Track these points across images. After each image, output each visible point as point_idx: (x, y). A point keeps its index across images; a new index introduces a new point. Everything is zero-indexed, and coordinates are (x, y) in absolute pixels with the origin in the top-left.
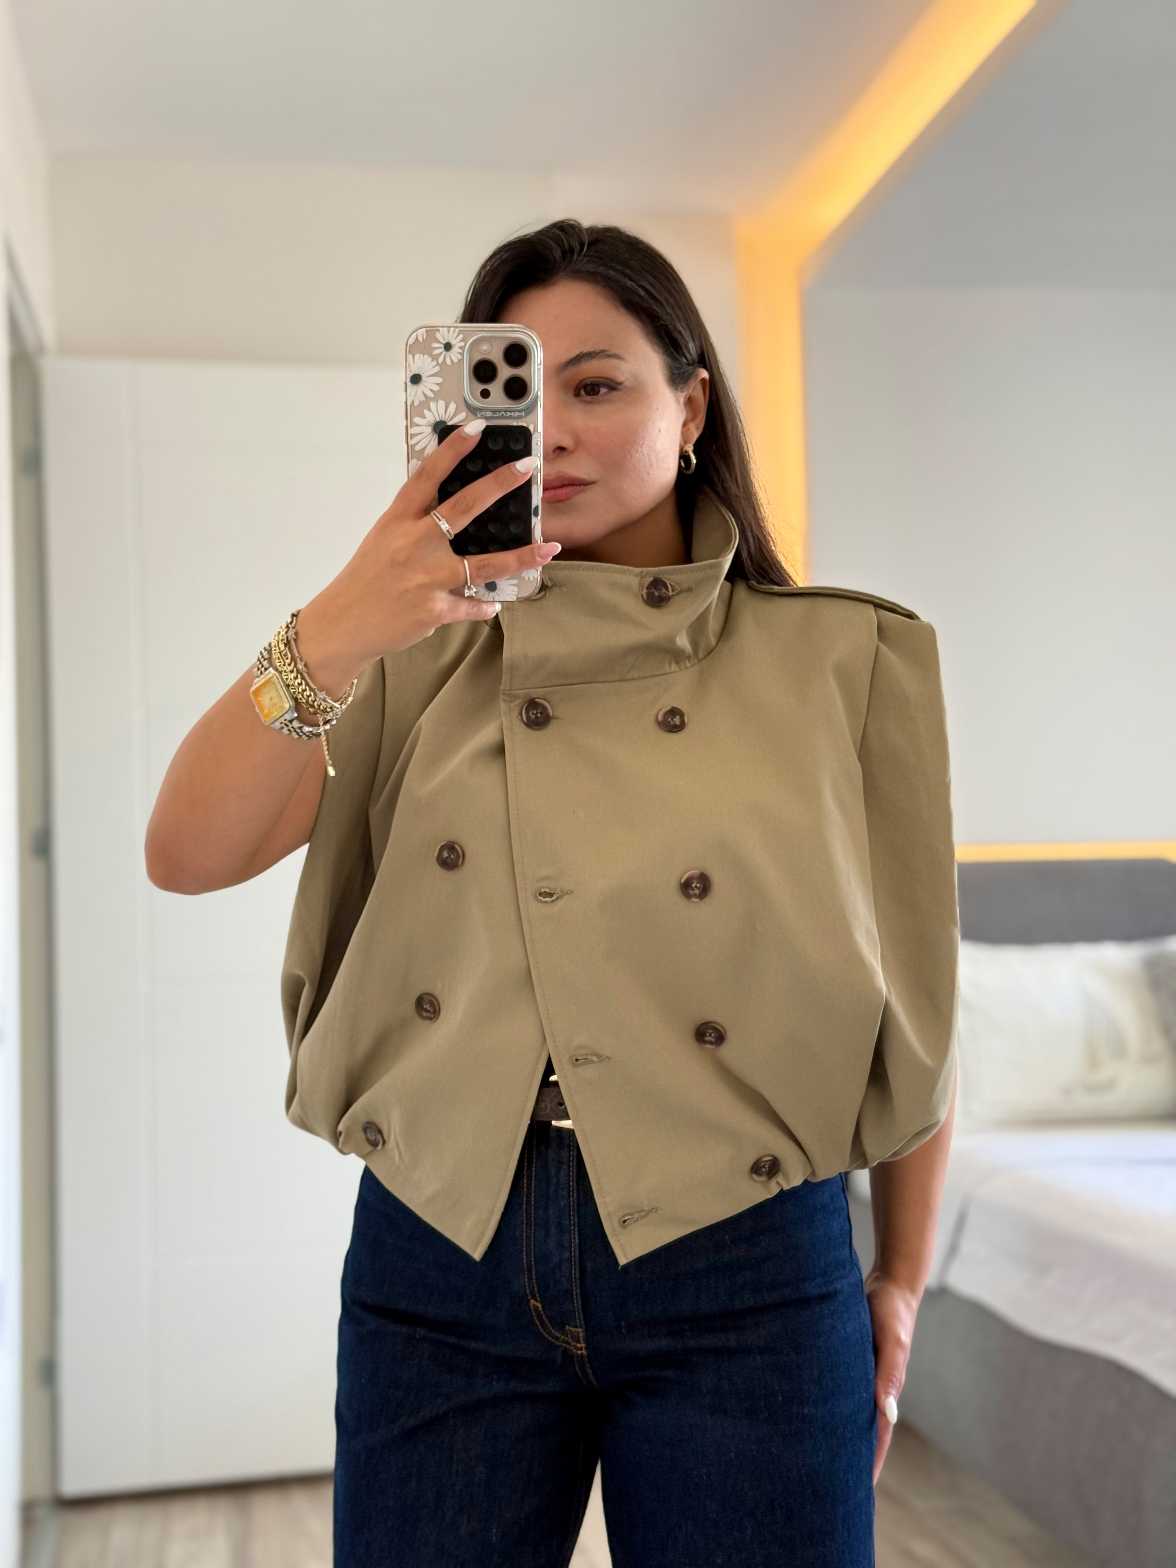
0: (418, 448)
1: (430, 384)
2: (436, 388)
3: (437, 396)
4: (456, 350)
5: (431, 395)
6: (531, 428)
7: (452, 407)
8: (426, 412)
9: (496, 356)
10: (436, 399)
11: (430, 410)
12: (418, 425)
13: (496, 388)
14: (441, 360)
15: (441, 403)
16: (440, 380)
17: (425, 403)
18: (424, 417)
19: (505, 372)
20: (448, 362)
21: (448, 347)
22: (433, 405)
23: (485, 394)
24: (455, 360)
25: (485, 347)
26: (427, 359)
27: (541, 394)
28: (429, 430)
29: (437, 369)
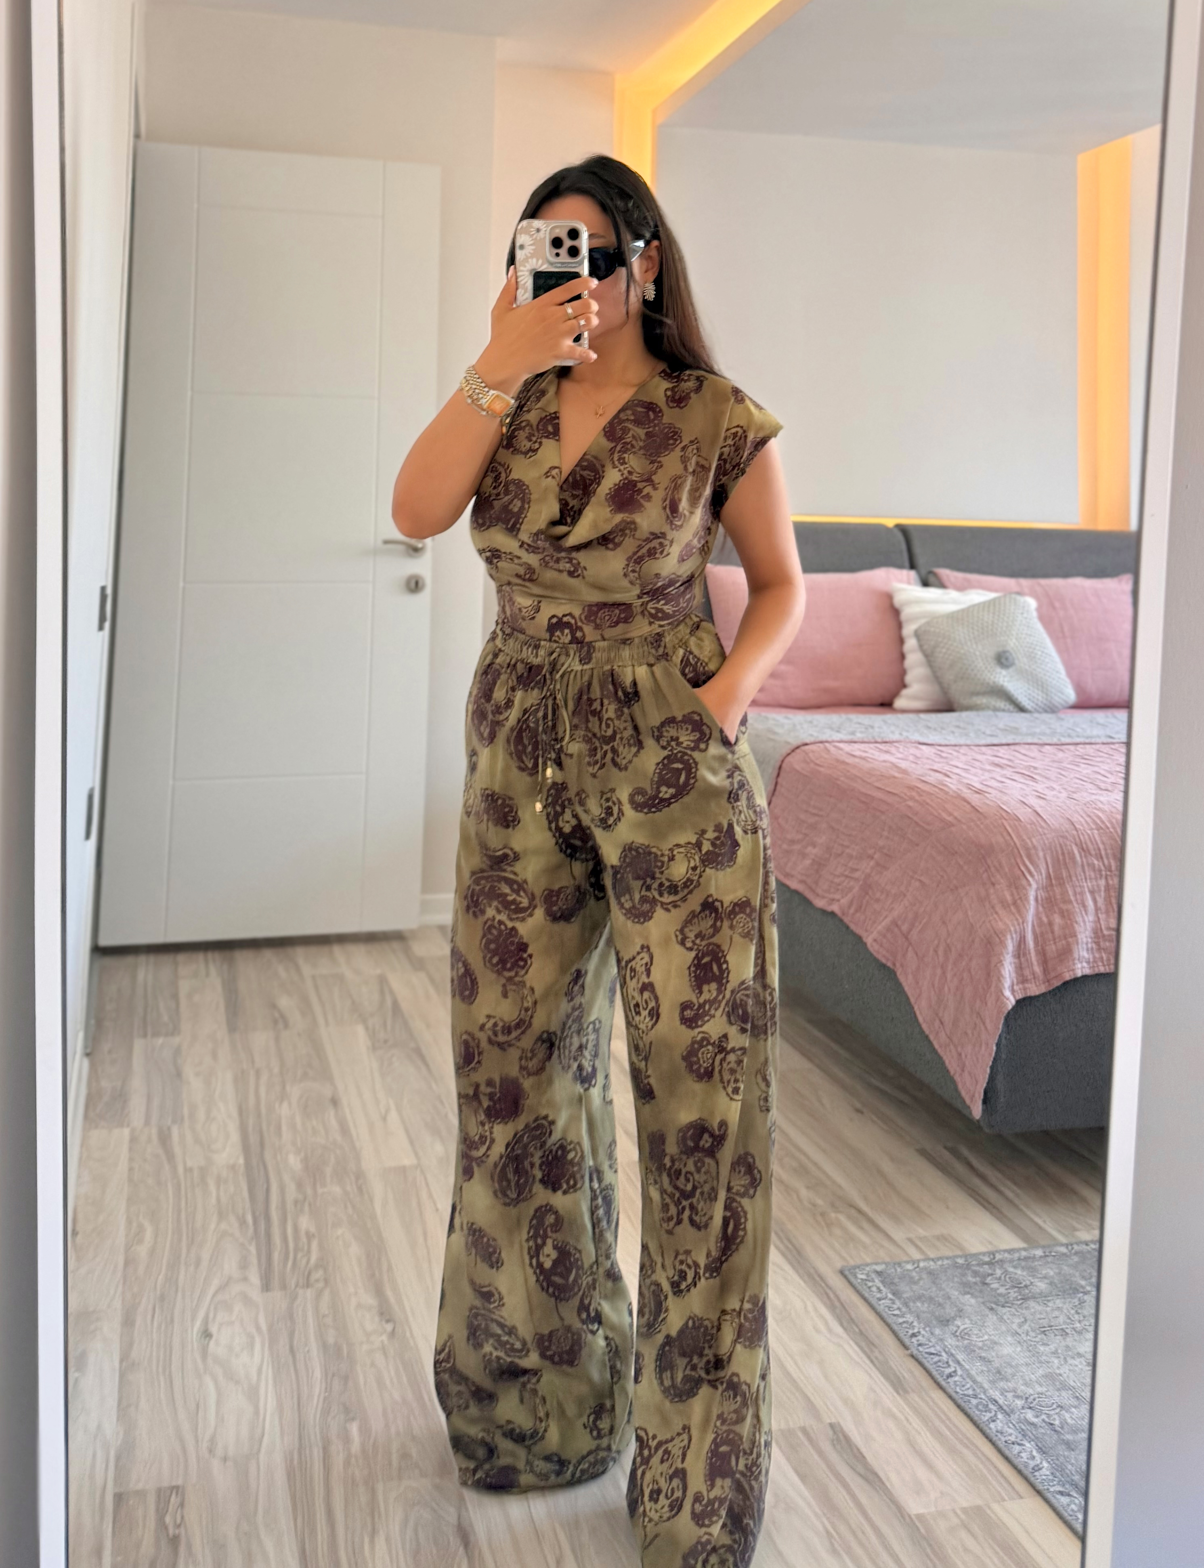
1: (529, 250)
2: (533, 251)
3: (532, 256)
4: (542, 232)
7: (540, 262)
8: (528, 264)
9: (563, 235)
10: (532, 257)
13: (563, 251)
14: (534, 238)
15: (534, 260)
16: (534, 248)
17: (526, 259)
18: (525, 266)
19: (567, 243)
21: (538, 230)
22: (530, 260)
23: (558, 255)
24: (541, 237)
25: (557, 231)
26: (528, 237)
27: (587, 255)
28: (528, 273)
29: (533, 242)
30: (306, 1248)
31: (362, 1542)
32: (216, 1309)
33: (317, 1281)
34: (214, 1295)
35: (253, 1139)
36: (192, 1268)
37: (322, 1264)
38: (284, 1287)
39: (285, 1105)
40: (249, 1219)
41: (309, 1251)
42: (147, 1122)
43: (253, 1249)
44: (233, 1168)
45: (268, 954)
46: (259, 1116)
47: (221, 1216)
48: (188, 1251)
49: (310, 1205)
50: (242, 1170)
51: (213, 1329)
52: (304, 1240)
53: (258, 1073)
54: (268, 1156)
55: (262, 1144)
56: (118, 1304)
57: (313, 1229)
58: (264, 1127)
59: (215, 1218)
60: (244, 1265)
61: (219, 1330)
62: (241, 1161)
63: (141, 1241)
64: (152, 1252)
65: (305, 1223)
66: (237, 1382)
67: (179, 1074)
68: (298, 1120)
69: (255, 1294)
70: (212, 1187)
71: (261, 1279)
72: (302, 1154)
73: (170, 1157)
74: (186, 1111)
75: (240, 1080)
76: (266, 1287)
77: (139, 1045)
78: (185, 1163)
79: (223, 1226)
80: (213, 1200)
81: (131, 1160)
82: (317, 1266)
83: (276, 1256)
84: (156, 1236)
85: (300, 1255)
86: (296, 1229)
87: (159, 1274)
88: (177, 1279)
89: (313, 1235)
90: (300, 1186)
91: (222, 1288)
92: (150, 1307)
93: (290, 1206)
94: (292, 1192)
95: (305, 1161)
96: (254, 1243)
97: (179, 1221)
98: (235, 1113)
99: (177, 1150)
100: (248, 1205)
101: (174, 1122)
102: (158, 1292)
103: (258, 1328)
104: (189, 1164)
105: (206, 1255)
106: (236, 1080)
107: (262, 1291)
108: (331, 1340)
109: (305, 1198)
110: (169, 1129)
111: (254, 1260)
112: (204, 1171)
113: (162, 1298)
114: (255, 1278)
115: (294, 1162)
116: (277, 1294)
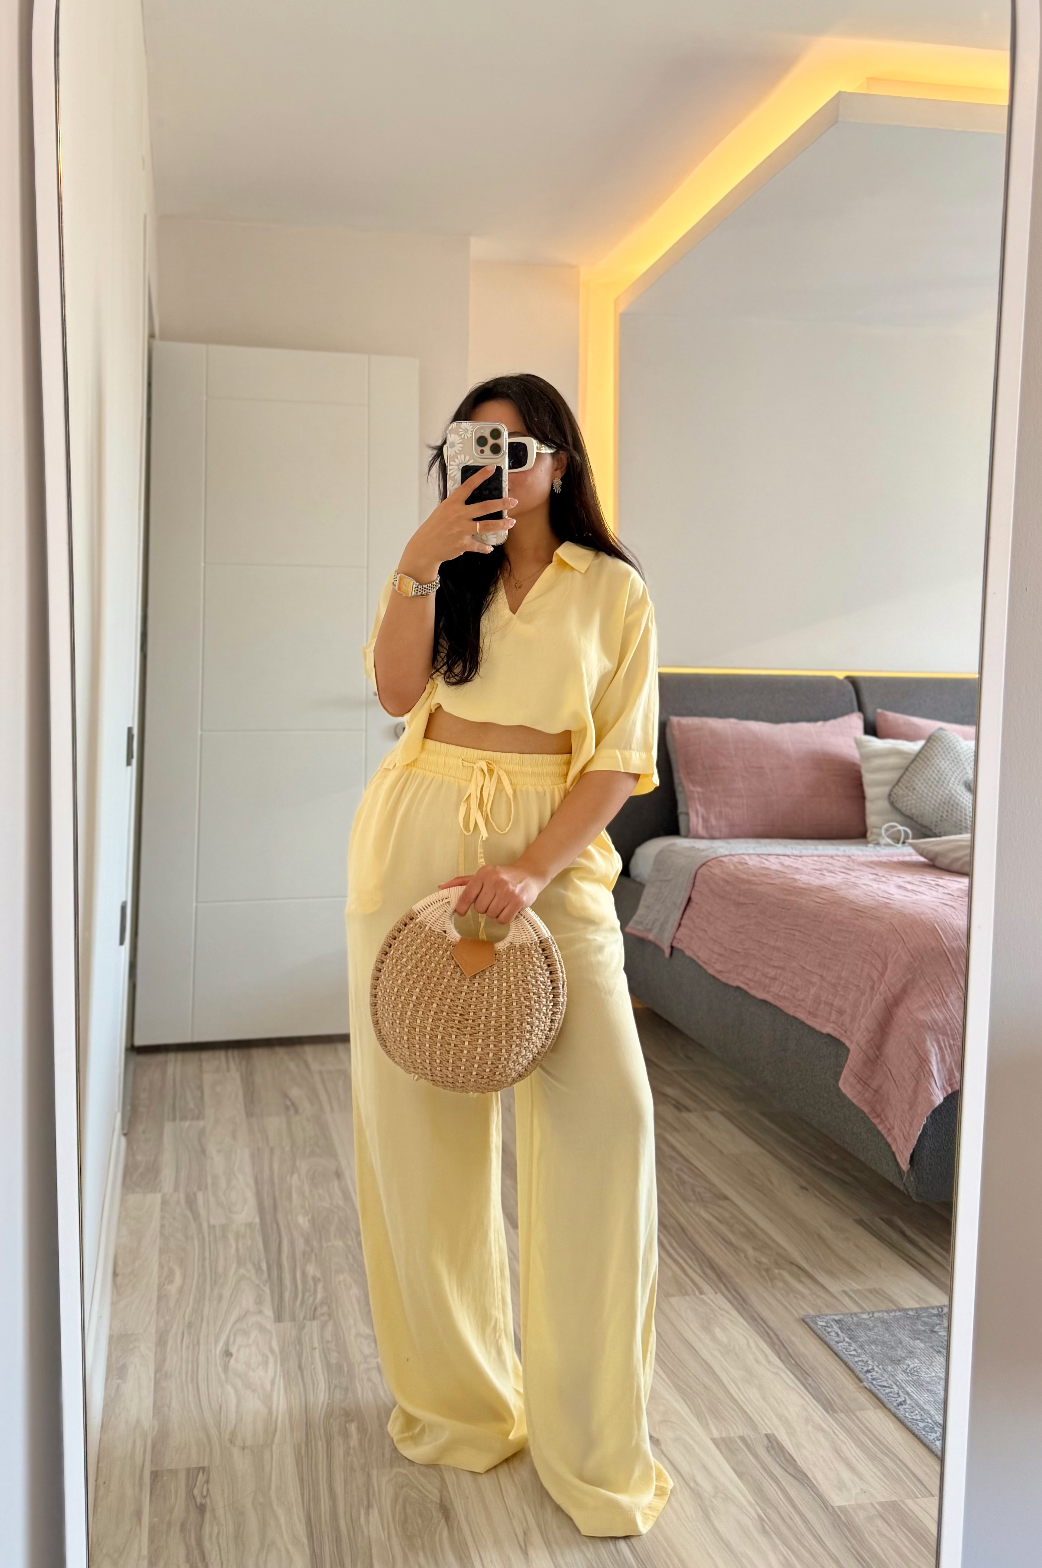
0: (452, 475)
1: (457, 447)
2: (460, 449)
4: (470, 432)
5: (458, 452)
6: (502, 467)
7: (468, 458)
8: (456, 460)
9: (487, 434)
10: (460, 454)
11: (457, 458)
12: (452, 465)
13: (487, 449)
14: (463, 436)
15: (463, 456)
16: (462, 445)
17: (454, 456)
18: (455, 462)
19: (491, 441)
20: (466, 438)
21: (466, 430)
22: (459, 456)
23: (482, 452)
24: (469, 436)
25: (482, 431)
26: (457, 436)
27: (507, 451)
28: (457, 467)
29: (461, 440)
30: (312, 1290)
31: (359, 1514)
32: (235, 1335)
33: (323, 1314)
34: (235, 1323)
35: (267, 1203)
36: (215, 1303)
37: (325, 1302)
38: (293, 1319)
39: (295, 1177)
40: (264, 1266)
41: (315, 1291)
42: (176, 1189)
43: (267, 1290)
44: (250, 1225)
45: (281, 1052)
46: (272, 1184)
47: (240, 1262)
48: (212, 1290)
49: (316, 1255)
50: (258, 1227)
51: (233, 1350)
52: (312, 1283)
53: (272, 1150)
54: (280, 1216)
55: (275, 1208)
56: (152, 1330)
57: (318, 1275)
58: (277, 1193)
59: (234, 1266)
60: (259, 1301)
61: (238, 1350)
62: (257, 1220)
63: (171, 1282)
64: (181, 1290)
65: (312, 1270)
66: (254, 1391)
67: (204, 1151)
68: (306, 1187)
69: (269, 1325)
70: (232, 1242)
71: (274, 1312)
72: (310, 1216)
73: (196, 1216)
74: (209, 1181)
75: (256, 1156)
76: (279, 1318)
77: (169, 1127)
78: (208, 1222)
79: (242, 1271)
80: (233, 1251)
81: (163, 1218)
82: (322, 1303)
83: (287, 1295)
84: (184, 1277)
85: (307, 1294)
86: (304, 1274)
87: (188, 1306)
88: (202, 1312)
89: (319, 1279)
90: (307, 1241)
91: (240, 1319)
92: (180, 1332)
93: (298, 1255)
94: (300, 1244)
95: (313, 1221)
96: (268, 1285)
97: (203, 1266)
98: (251, 1181)
99: (202, 1212)
100: (263, 1255)
101: (199, 1189)
102: (186, 1322)
103: (272, 1351)
104: (212, 1222)
105: (227, 1294)
106: (252, 1156)
107: (275, 1322)
108: (333, 1361)
109: (312, 1250)
110: (195, 1194)
111: (268, 1298)
112: (225, 1228)
113: (190, 1325)
114: (269, 1312)
115: (303, 1221)
116: (288, 1325)
